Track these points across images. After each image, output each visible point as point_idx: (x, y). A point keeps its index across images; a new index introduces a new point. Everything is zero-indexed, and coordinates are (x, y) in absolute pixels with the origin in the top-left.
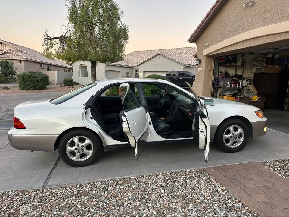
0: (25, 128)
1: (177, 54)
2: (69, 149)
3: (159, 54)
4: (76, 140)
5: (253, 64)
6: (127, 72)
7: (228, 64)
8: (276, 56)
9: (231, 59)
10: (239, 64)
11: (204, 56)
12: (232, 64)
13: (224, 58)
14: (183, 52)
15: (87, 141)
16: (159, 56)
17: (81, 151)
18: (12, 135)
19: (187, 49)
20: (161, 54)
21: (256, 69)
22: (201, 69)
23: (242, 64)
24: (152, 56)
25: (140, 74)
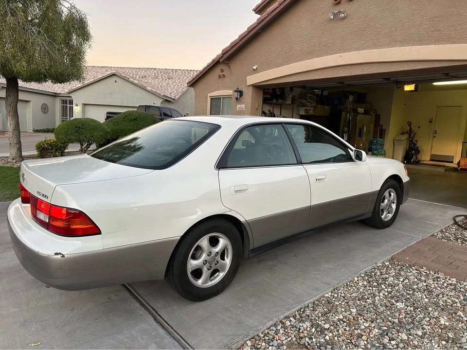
0: (100, 233)
1: (139, 77)
2: (193, 264)
3: (114, 75)
4: (204, 242)
5: (300, 103)
6: (45, 104)
7: (275, 101)
8: (325, 93)
9: (278, 93)
10: (289, 102)
11: (248, 86)
12: (280, 101)
13: (271, 91)
14: (149, 76)
15: (223, 242)
16: (114, 78)
17: (213, 265)
18: (63, 256)
19: (155, 71)
20: (117, 74)
21: (305, 109)
22: (243, 106)
23: (292, 102)
24: (100, 76)
25: (75, 108)
